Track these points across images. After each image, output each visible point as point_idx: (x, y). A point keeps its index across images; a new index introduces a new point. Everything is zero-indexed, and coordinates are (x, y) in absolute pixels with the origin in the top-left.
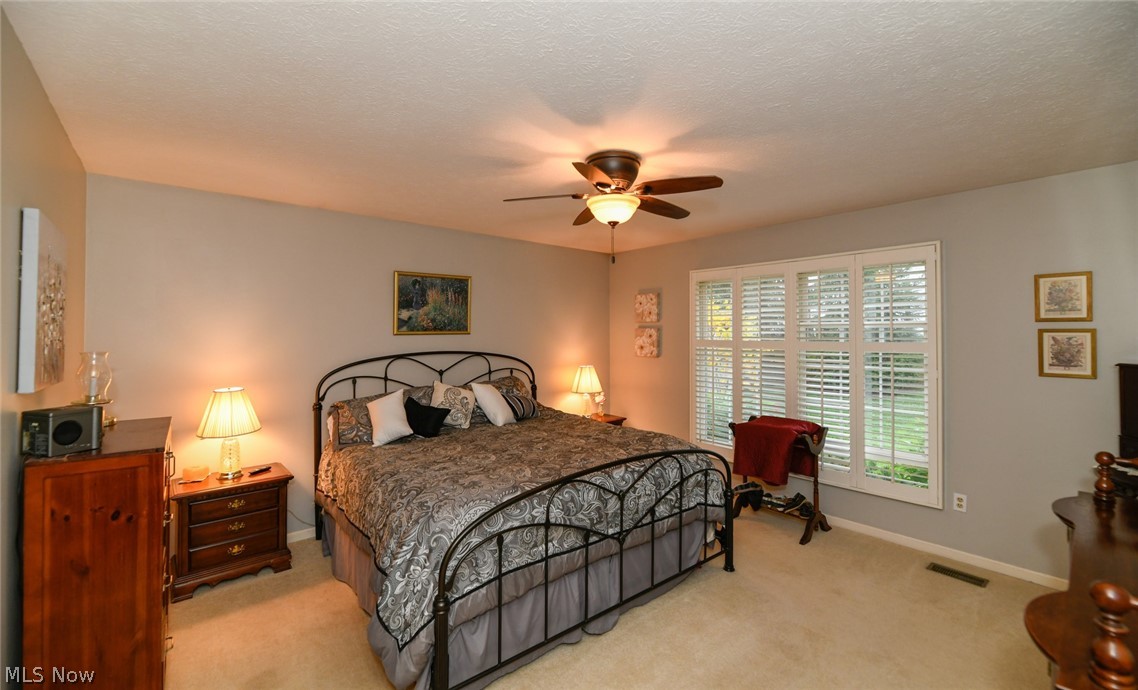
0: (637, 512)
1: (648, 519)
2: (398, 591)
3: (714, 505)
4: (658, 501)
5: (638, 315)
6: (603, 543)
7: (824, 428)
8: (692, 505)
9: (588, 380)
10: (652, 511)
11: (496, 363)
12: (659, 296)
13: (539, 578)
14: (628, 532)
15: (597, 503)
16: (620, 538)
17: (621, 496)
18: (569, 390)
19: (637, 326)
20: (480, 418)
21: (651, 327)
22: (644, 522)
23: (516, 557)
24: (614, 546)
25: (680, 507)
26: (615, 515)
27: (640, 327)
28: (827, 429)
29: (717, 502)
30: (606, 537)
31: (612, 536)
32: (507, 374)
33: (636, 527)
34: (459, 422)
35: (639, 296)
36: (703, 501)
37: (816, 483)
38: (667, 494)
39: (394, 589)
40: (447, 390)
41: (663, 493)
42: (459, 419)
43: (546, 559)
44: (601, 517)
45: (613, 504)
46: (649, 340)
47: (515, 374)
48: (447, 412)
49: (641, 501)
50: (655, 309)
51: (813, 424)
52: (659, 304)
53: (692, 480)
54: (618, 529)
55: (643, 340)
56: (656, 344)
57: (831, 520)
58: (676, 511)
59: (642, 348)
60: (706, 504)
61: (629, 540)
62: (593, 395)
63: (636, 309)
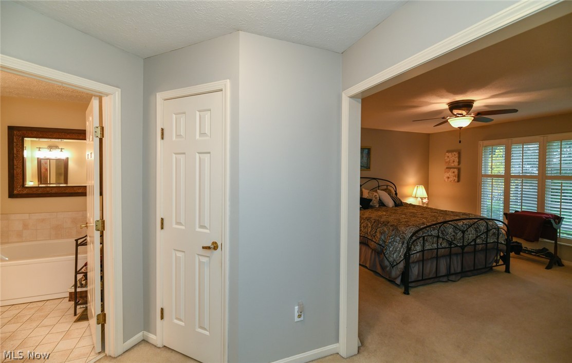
0: (469, 240)
1: (473, 243)
2: (391, 249)
3: (501, 243)
4: (477, 237)
5: (447, 162)
6: (457, 248)
7: (562, 217)
8: (491, 241)
9: (421, 192)
10: (475, 240)
11: (381, 183)
12: (459, 154)
13: (434, 255)
14: (466, 246)
15: (453, 234)
16: (463, 247)
17: (463, 232)
18: (411, 196)
19: (446, 167)
20: (382, 204)
21: (454, 168)
22: (472, 244)
23: (428, 247)
24: (460, 250)
25: (487, 241)
26: (460, 239)
27: (447, 168)
28: (564, 218)
29: (503, 242)
30: (457, 246)
31: (460, 246)
32: (385, 187)
33: (468, 245)
34: (375, 204)
35: (447, 154)
36: (496, 241)
37: (556, 243)
38: (480, 235)
39: (389, 249)
40: (369, 192)
41: (479, 234)
42: (375, 203)
43: (437, 249)
44: (455, 238)
45: (460, 235)
46: (453, 174)
47: (389, 187)
48: (371, 200)
49: (470, 236)
50: (457, 160)
51: (555, 215)
52: (459, 157)
53: (491, 232)
54: (461, 244)
55: (450, 174)
56: (457, 176)
57: (565, 262)
58: (485, 242)
59: (448, 178)
60: (498, 242)
61: (466, 249)
62: (422, 198)
63: (445, 160)
